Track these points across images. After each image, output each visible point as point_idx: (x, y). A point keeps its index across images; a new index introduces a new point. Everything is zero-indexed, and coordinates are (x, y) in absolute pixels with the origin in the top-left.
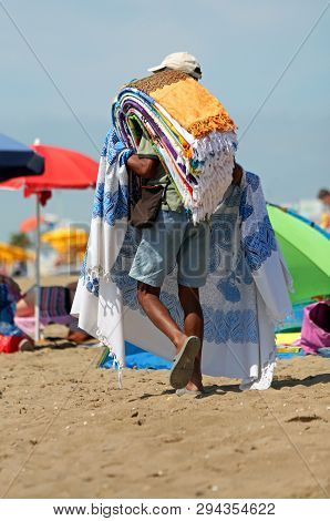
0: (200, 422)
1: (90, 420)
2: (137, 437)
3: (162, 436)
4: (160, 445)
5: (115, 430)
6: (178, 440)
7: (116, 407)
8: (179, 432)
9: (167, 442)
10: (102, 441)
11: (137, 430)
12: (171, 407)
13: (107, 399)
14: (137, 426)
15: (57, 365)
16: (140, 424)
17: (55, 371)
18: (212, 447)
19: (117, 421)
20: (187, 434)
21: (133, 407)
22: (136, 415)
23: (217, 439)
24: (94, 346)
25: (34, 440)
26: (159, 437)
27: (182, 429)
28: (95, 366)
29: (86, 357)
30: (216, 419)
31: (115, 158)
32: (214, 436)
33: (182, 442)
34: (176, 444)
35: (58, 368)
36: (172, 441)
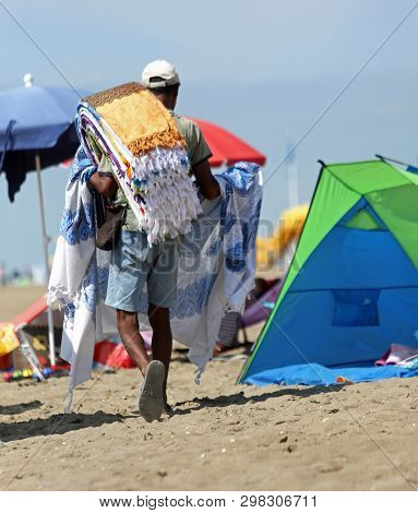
0: (364, 447)
1: (230, 446)
2: (287, 467)
3: (318, 464)
4: (314, 476)
5: (260, 458)
6: (337, 469)
7: (261, 431)
8: (338, 460)
9: (323, 471)
10: (245, 471)
11: (287, 457)
12: (327, 430)
13: (250, 422)
14: (286, 453)
15: (188, 382)
16: (290, 450)
17: (186, 389)
18: (378, 477)
19: (261, 448)
20: (347, 462)
21: (282, 431)
22: (285, 440)
23: (385, 467)
24: (233, 359)
25: (162, 471)
26: (314, 466)
27: (342, 456)
28: (234, 382)
29: (223, 372)
30: (384, 443)
31: (78, 175)
32: (381, 464)
33: (342, 471)
34: (335, 474)
35: (189, 386)
36: (329, 471)
